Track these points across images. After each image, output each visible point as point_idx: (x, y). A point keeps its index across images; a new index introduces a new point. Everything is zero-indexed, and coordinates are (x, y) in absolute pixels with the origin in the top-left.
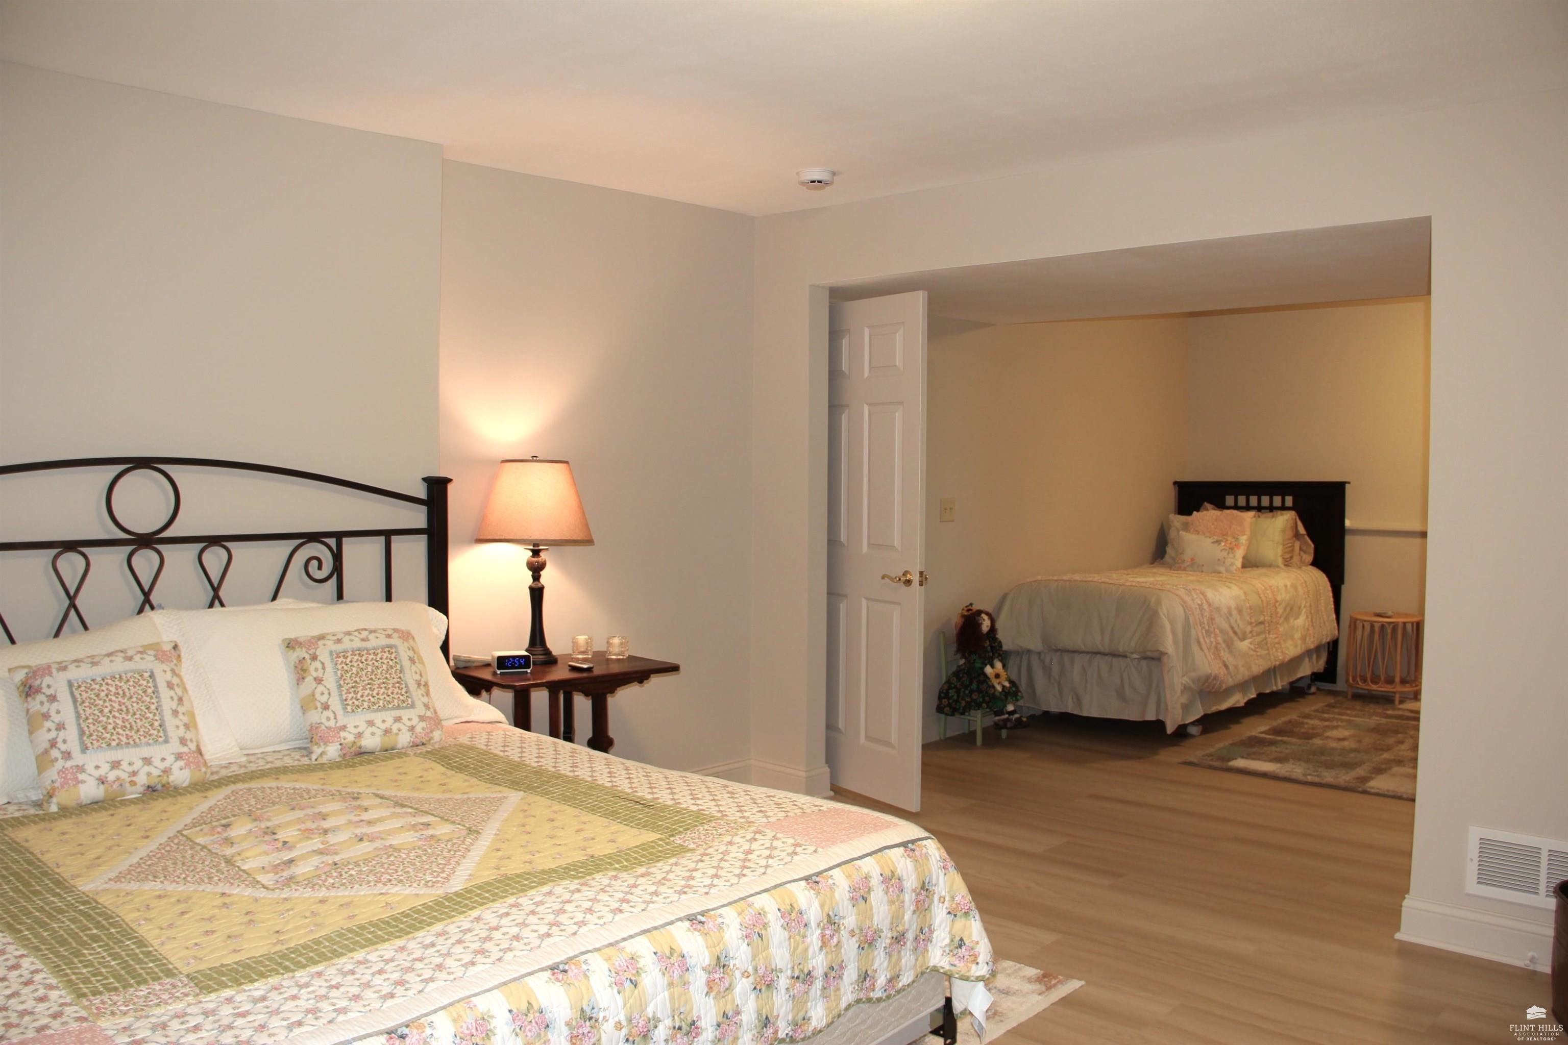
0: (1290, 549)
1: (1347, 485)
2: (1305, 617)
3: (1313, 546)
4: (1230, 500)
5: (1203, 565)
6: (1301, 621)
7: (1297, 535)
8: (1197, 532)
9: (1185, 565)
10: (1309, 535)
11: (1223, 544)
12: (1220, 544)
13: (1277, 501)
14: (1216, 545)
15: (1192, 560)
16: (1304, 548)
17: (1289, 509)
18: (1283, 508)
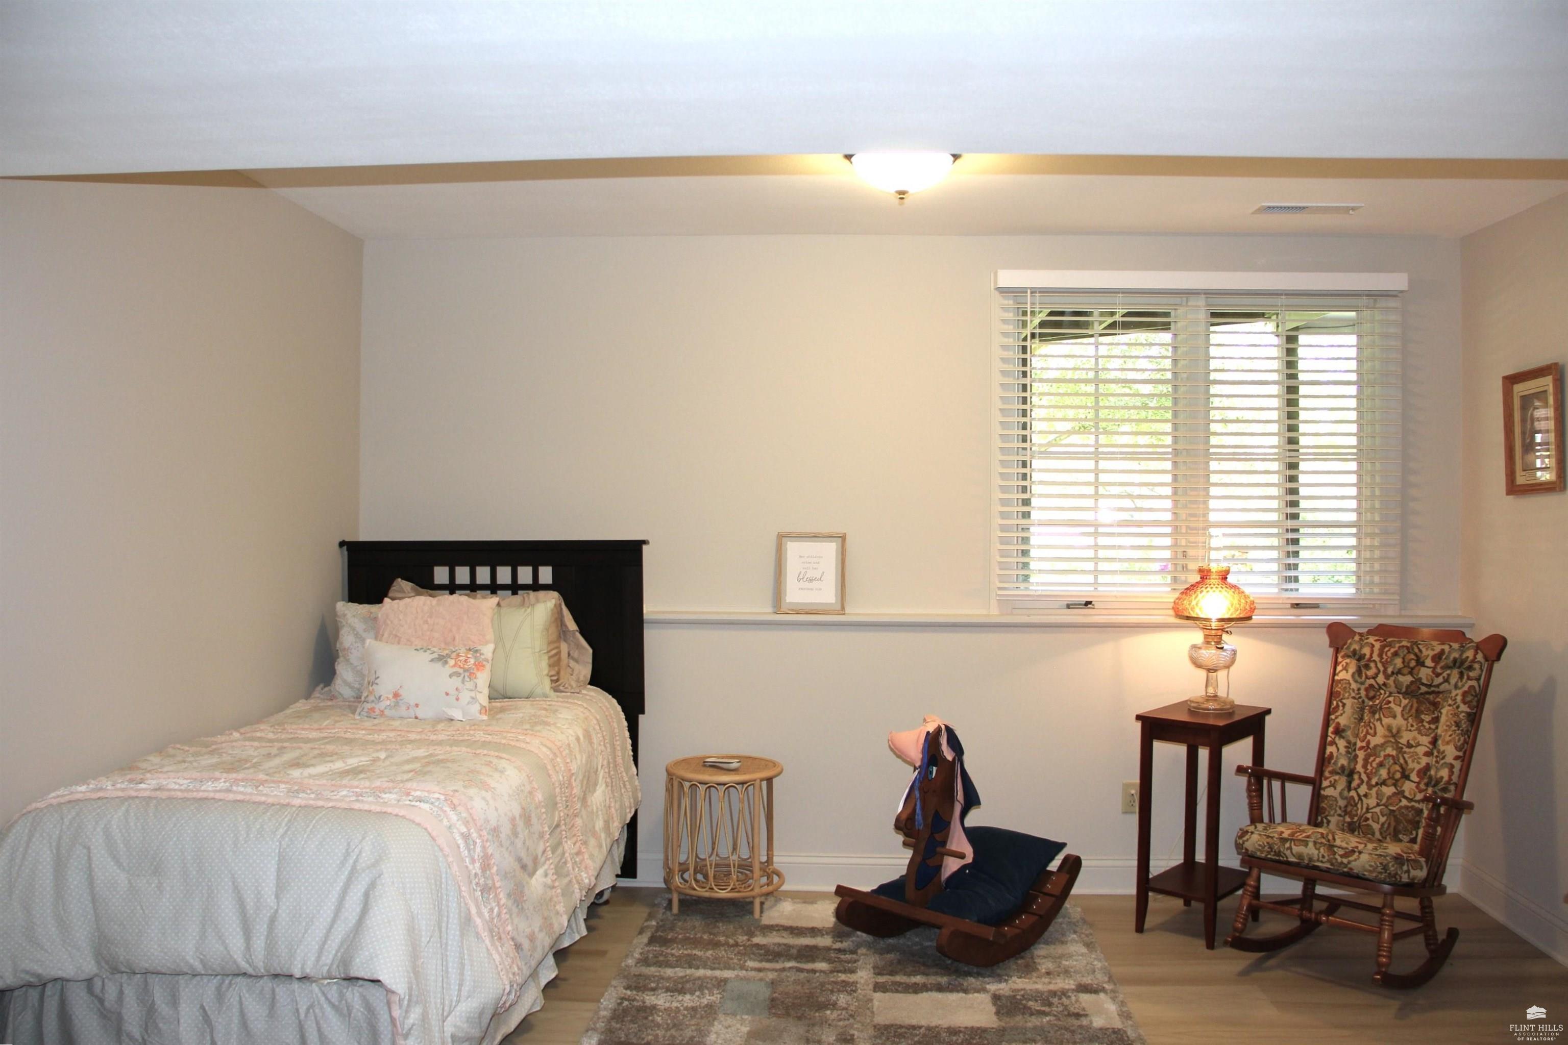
0: (555, 658)
1: (645, 547)
2: (604, 785)
3: (591, 651)
4: (441, 574)
5: (417, 705)
6: (599, 795)
7: (563, 633)
8: (397, 639)
9: (382, 705)
10: (582, 633)
11: (452, 662)
12: (446, 662)
13: (525, 574)
14: (439, 665)
15: (396, 695)
16: (575, 654)
17: (546, 587)
18: (536, 586)
